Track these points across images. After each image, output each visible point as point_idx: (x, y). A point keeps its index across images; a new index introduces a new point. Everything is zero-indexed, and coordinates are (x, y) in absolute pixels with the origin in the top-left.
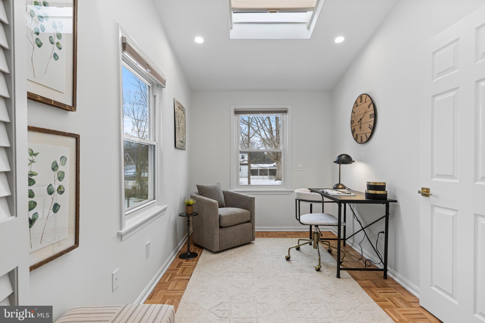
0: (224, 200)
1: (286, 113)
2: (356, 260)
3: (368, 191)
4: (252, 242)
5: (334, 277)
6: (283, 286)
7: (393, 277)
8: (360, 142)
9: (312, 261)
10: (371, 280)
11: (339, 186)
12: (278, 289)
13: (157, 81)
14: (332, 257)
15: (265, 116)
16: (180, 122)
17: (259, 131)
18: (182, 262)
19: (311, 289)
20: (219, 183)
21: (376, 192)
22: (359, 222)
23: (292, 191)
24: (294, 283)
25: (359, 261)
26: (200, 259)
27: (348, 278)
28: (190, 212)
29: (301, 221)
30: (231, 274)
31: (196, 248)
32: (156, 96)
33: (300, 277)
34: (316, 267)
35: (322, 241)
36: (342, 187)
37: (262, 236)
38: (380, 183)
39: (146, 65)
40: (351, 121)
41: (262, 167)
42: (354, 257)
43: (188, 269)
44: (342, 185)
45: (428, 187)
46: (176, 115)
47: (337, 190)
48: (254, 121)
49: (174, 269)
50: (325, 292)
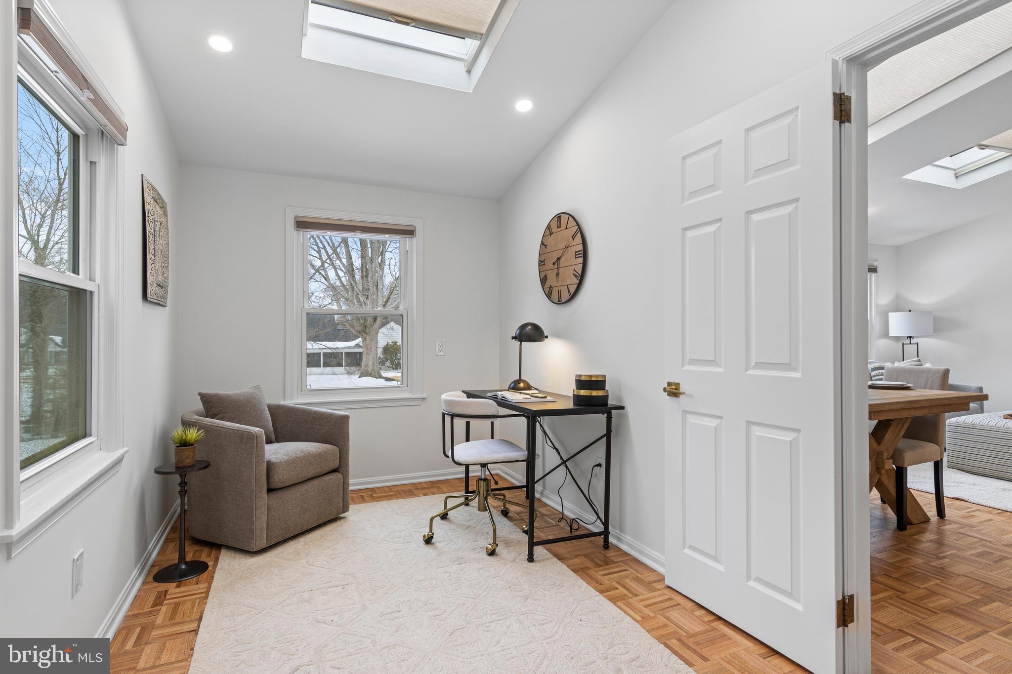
0: (271, 425)
1: (412, 236)
2: (553, 522)
3: (577, 392)
4: (342, 515)
5: (524, 562)
6: (430, 599)
7: (617, 543)
8: (556, 301)
9: (477, 537)
10: (585, 555)
11: (520, 383)
12: (422, 608)
13: (105, 126)
14: (512, 524)
15: (337, 237)
16: (158, 235)
17: (325, 269)
18: (166, 591)
19: (485, 593)
20: (258, 387)
21: (591, 393)
22: (557, 450)
23: (423, 398)
24: (451, 588)
25: (559, 524)
26: (217, 576)
27: (547, 559)
28: (188, 462)
29: (456, 458)
30: (306, 595)
31: (199, 548)
32: (95, 163)
33: (460, 573)
34: (487, 548)
35: (494, 495)
36: (524, 385)
37: (361, 500)
38: (597, 376)
39: (81, 78)
40: (539, 261)
41: (333, 349)
42: (548, 517)
43: (188, 606)
44: (524, 382)
45: (677, 382)
46: (147, 218)
47: (522, 391)
48: (313, 246)
49: (147, 612)
50: (514, 593)
